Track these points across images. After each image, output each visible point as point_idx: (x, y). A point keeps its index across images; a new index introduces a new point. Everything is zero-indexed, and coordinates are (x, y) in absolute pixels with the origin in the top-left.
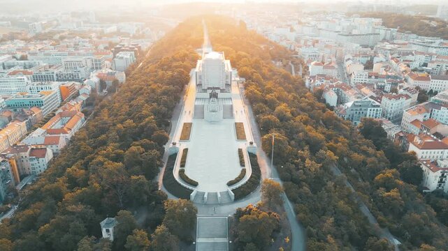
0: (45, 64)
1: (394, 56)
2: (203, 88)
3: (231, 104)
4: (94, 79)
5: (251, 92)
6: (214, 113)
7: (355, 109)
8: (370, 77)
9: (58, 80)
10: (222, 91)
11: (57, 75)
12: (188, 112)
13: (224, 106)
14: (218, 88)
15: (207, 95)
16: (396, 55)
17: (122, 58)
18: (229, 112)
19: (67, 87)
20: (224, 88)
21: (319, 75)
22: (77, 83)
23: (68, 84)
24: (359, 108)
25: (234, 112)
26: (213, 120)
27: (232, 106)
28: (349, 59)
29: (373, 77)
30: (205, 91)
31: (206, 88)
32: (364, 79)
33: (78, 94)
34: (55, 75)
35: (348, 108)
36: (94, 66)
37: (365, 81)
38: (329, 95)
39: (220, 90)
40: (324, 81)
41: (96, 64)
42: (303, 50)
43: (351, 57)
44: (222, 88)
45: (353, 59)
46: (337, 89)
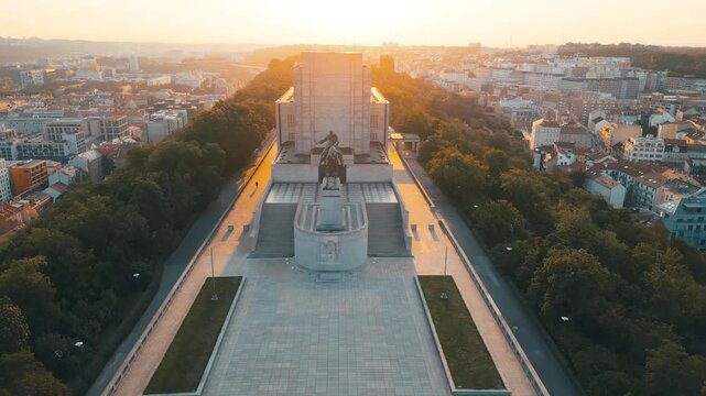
0: (9, 130)
1: (688, 112)
2: (299, 150)
3: (393, 200)
4: (91, 155)
6: (334, 238)
7: (686, 217)
8: (669, 149)
9: (20, 158)
10: (361, 159)
11: (18, 147)
12: (239, 230)
14: (349, 151)
15: (310, 172)
16: (693, 111)
17: (160, 119)
18: (391, 233)
19: (27, 171)
20: (367, 150)
21: (559, 144)
22: (54, 163)
23: (31, 164)
24: (696, 217)
26: (331, 263)
27: (398, 207)
28: (600, 119)
29: (676, 149)
30: (304, 159)
31: (307, 149)
32: (655, 153)
33: (46, 185)
34: (13, 148)
35: (667, 215)
36: (106, 134)
37: (658, 156)
38: (604, 183)
39: (352, 157)
40: (573, 156)
41: (109, 131)
42: (503, 103)
43: (604, 116)
44: (358, 151)
45: (607, 119)
46: (610, 171)
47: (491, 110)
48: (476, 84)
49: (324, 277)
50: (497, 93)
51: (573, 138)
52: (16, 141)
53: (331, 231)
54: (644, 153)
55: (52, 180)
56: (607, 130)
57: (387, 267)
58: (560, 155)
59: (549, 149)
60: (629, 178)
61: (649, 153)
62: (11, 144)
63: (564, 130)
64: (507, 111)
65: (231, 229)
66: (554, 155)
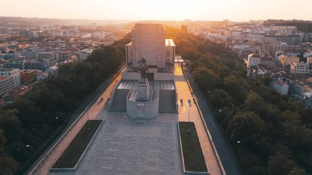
2: (134, 66)
3: (173, 89)
4: (55, 68)
5: (203, 72)
6: (143, 104)
9: (26, 68)
10: (161, 70)
11: (25, 64)
12: (105, 100)
13: (161, 91)
14: (155, 67)
17: (85, 53)
18: (170, 103)
19: (28, 74)
20: (164, 66)
21: (259, 65)
22: (39, 71)
23: (30, 71)
25: (179, 103)
26: (141, 115)
27: (174, 91)
28: (280, 54)
30: (136, 70)
32: (305, 70)
33: (36, 80)
34: (23, 64)
35: (307, 98)
36: (62, 59)
37: (305, 71)
38: (279, 83)
39: (157, 69)
40: (266, 71)
41: (63, 57)
42: (236, 47)
43: (282, 53)
44: (160, 67)
45: (284, 54)
46: (282, 78)
47: (230, 49)
48: (224, 38)
49: (138, 121)
50: (234, 42)
51: (267, 63)
52: (24, 61)
53: (142, 101)
54: (300, 70)
55: (39, 78)
56: (283, 59)
57: (166, 118)
58: (259, 70)
59: (255, 67)
60: (291, 81)
61: (302, 70)
62: (22, 62)
63: (263, 59)
64: (238, 50)
65: (102, 100)
66: (257, 71)
